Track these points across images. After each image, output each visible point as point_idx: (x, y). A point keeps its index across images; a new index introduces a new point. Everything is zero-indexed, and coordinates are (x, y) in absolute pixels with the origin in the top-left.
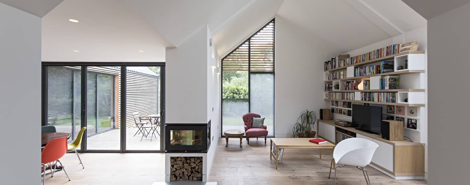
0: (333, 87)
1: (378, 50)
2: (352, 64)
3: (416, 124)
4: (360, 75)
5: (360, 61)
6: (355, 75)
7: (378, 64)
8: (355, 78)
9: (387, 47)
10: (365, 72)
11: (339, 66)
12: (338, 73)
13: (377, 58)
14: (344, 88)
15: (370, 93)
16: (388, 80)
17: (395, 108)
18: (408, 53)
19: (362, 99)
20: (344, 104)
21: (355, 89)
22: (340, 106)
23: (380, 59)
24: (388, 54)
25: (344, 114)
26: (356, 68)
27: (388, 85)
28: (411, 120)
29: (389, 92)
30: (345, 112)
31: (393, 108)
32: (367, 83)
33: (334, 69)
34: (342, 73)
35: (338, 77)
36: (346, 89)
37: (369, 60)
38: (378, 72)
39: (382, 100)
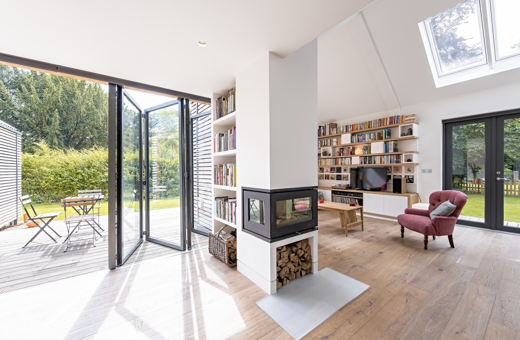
0: (322, 154)
1: (380, 120)
2: (347, 131)
3: (413, 179)
4: (358, 142)
5: (357, 129)
6: (352, 142)
7: (379, 131)
8: (352, 144)
9: (390, 118)
10: (364, 139)
11: (330, 133)
12: (329, 141)
13: (379, 126)
14: (337, 154)
15: (371, 157)
16: (392, 144)
17: (392, 168)
18: (414, 122)
19: (362, 163)
20: (331, 170)
21: (351, 154)
22: (327, 172)
23: (382, 127)
24: (391, 123)
25: (332, 178)
26: (353, 135)
27: (392, 149)
28: (408, 176)
29: (393, 155)
30: (333, 177)
31: (390, 168)
32: (367, 148)
33: (322, 137)
34: (335, 140)
35: (329, 144)
36: (340, 155)
37: (369, 128)
38: (380, 138)
39: (386, 162)
